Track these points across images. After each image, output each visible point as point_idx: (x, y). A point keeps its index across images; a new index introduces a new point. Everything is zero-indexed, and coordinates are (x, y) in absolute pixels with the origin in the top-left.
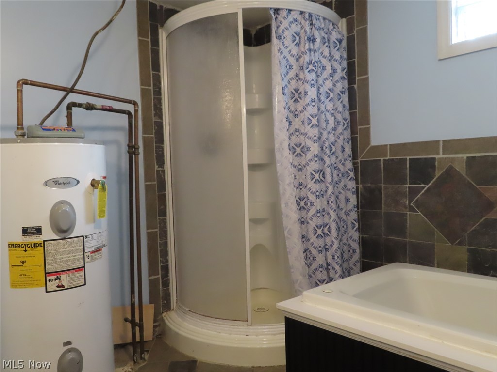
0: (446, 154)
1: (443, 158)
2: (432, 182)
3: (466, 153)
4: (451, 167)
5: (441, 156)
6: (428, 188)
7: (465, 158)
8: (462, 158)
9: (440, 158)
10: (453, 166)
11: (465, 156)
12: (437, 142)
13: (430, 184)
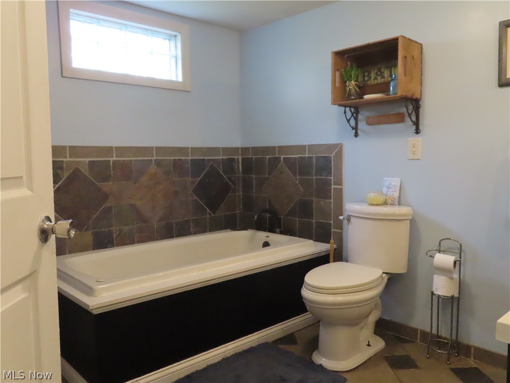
0: (72, 158)
1: (70, 161)
2: (61, 182)
3: (88, 158)
4: (77, 169)
5: (68, 159)
6: (58, 187)
7: (87, 161)
8: (85, 161)
9: (68, 161)
10: (79, 168)
11: (87, 160)
12: (64, 147)
13: (59, 184)
